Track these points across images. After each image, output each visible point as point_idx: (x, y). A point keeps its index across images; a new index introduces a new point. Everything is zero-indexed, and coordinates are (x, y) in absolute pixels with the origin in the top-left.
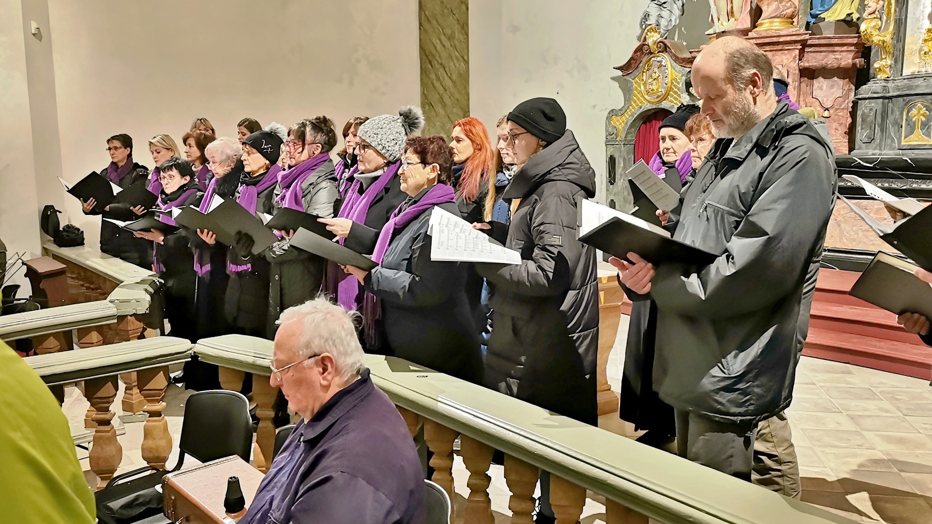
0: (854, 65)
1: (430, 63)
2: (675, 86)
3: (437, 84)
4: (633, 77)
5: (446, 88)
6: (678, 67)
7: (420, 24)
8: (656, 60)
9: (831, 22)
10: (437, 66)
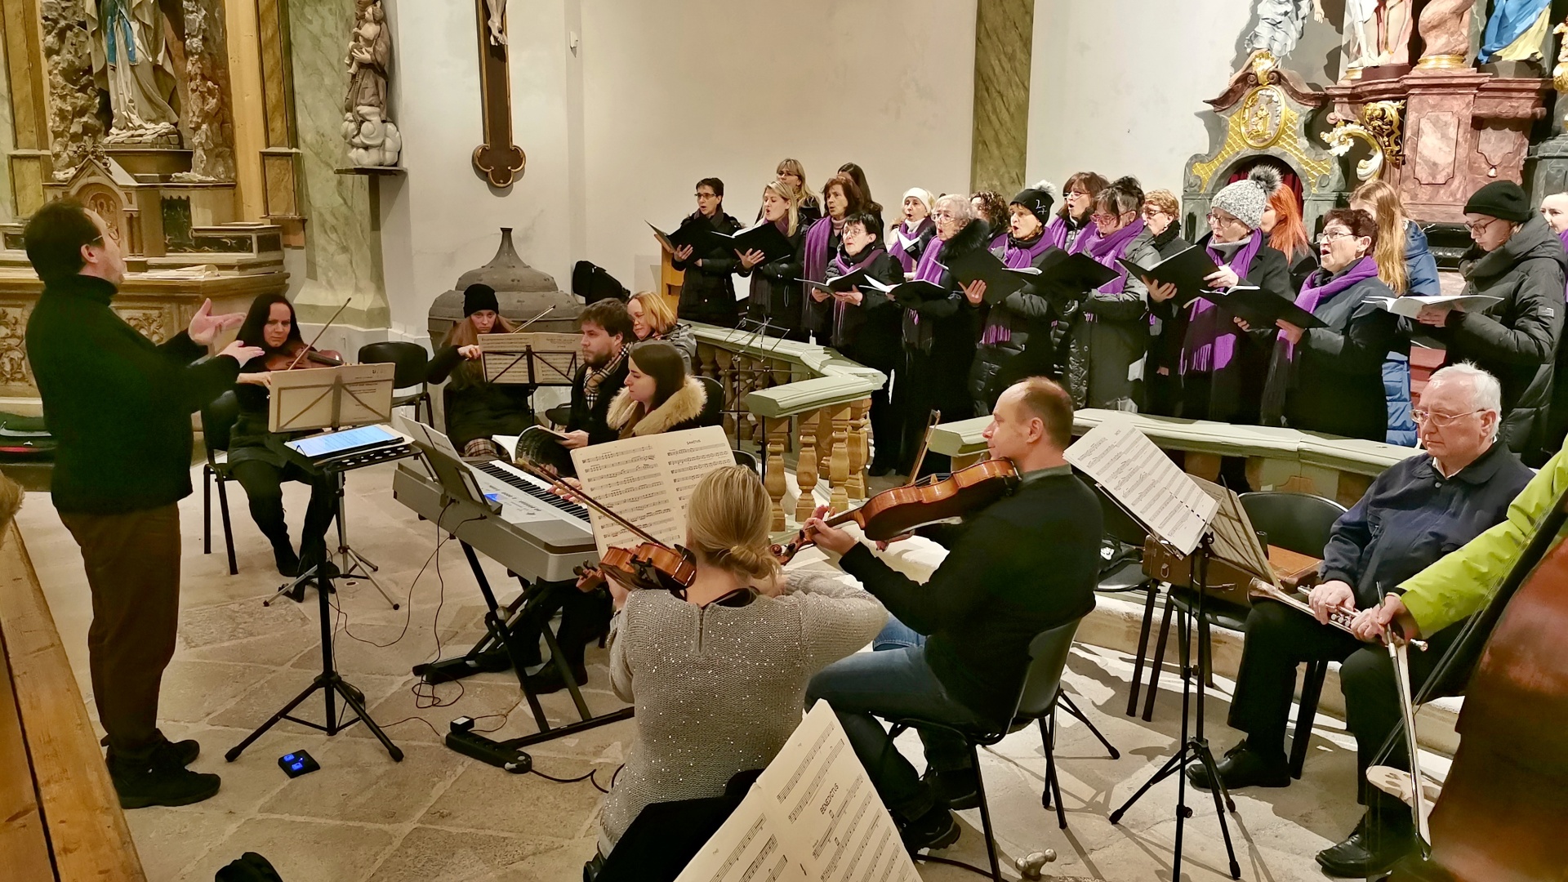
0: (1534, 115)
1: (987, 90)
2: (1291, 129)
3: (993, 118)
4: (1229, 114)
5: (1003, 122)
6: (1295, 104)
7: (978, 40)
8: (1264, 93)
9: (1511, 63)
10: (995, 95)
